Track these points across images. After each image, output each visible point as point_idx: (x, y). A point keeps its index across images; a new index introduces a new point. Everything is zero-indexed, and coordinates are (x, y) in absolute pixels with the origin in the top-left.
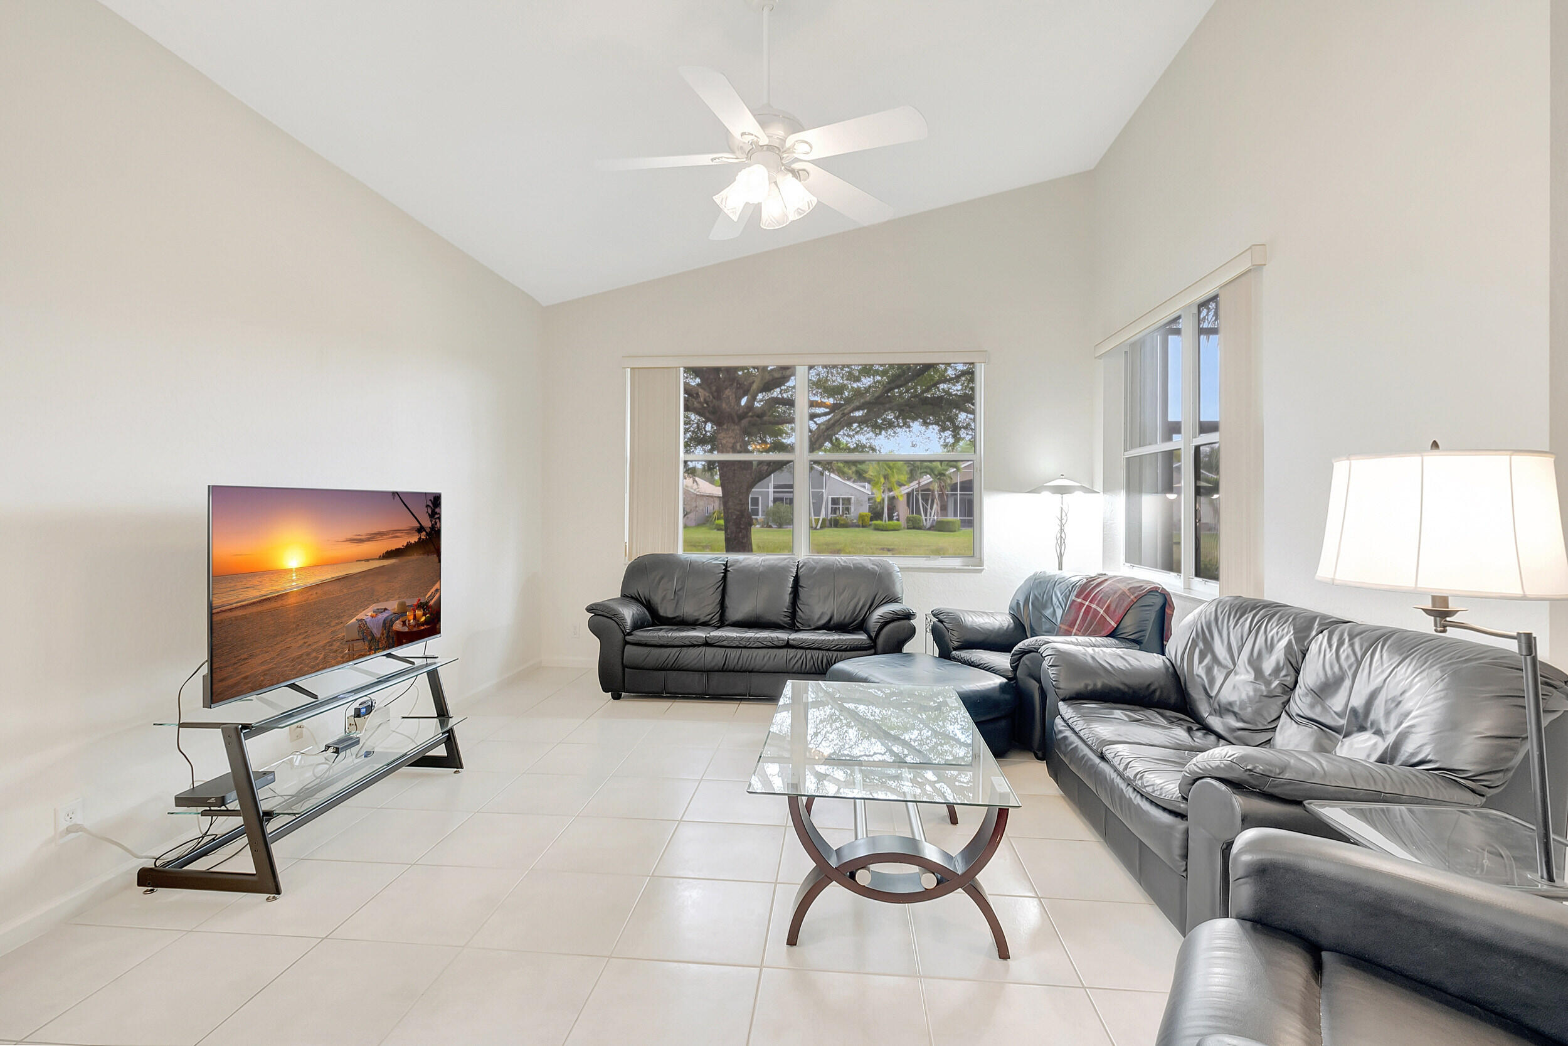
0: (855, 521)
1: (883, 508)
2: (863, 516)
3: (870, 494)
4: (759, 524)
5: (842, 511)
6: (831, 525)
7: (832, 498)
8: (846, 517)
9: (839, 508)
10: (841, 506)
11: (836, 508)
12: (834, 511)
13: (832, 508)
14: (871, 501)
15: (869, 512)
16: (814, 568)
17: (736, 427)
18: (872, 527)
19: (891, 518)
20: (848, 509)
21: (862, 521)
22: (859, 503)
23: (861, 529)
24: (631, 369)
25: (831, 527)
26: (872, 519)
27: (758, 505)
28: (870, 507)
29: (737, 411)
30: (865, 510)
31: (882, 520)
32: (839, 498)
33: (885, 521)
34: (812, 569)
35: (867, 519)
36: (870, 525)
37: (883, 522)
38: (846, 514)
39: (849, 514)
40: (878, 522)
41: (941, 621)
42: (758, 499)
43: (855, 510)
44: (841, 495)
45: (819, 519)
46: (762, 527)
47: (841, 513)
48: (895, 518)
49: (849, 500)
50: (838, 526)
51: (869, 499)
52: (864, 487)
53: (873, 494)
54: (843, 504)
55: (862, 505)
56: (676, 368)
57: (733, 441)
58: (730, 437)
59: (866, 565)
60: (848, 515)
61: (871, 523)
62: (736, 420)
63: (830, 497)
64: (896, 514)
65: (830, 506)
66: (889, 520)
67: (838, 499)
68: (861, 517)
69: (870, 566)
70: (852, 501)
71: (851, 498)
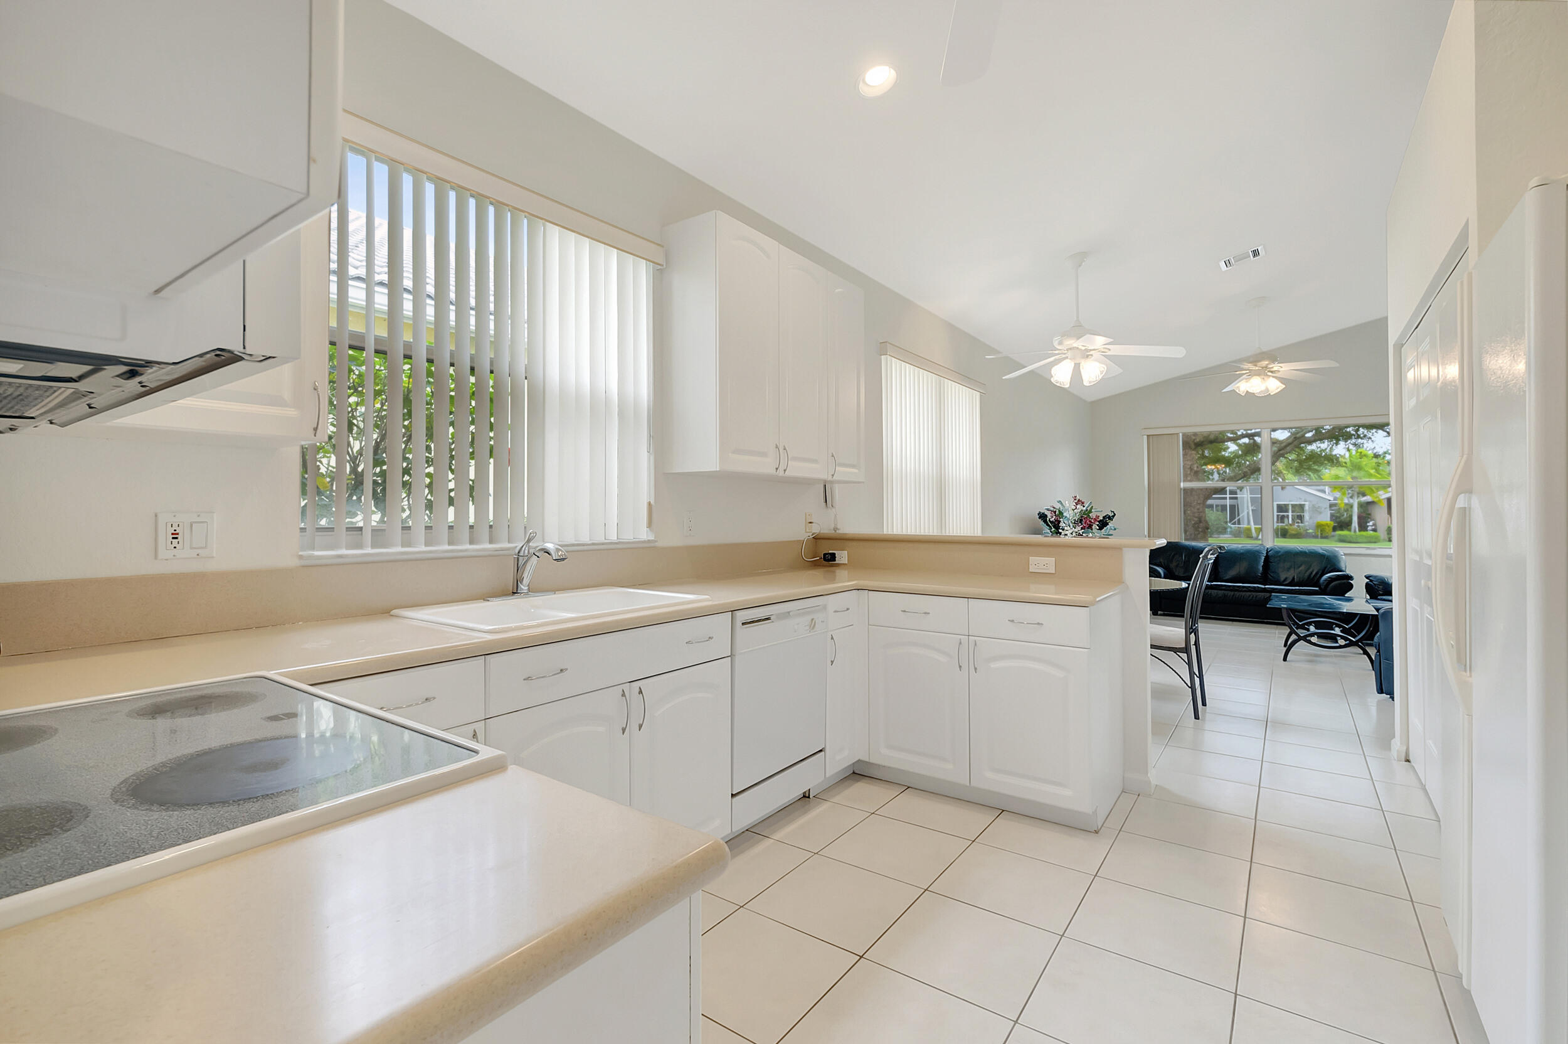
0: (1310, 531)
1: (1351, 517)
2: (1323, 525)
3: (1332, 499)
5: (1293, 519)
7: (1277, 504)
8: (1298, 526)
9: (1288, 516)
10: (1290, 514)
11: (1283, 515)
12: (1282, 519)
13: (1278, 516)
14: (1333, 508)
15: (1331, 520)
16: (1280, 552)
17: (1193, 452)
18: (1336, 538)
19: (1363, 527)
20: (1301, 518)
21: (1321, 531)
22: (1316, 510)
23: (1320, 540)
24: (1147, 436)
26: (1335, 529)
28: (1332, 516)
29: (1194, 440)
30: (1325, 518)
31: (1350, 530)
32: (1288, 505)
33: (1355, 531)
34: (1278, 552)
35: (1329, 530)
36: (1333, 536)
37: (1352, 533)
38: (1298, 523)
39: (1302, 523)
40: (1345, 533)
41: (1371, 581)
43: (1310, 518)
44: (1290, 501)
47: (1290, 522)
48: (1369, 528)
49: (1302, 507)
50: (1288, 536)
51: (1331, 506)
52: (1324, 492)
53: (1335, 499)
54: (1293, 512)
55: (1320, 513)
56: (1177, 434)
57: (1190, 463)
58: (1188, 460)
59: (1317, 550)
60: (1300, 524)
61: (1333, 533)
62: (1193, 446)
63: (1275, 504)
64: (1371, 523)
65: (1276, 514)
66: (1360, 531)
67: (1286, 506)
68: (1320, 526)
69: (1321, 551)
70: (1307, 508)
71: (1304, 504)
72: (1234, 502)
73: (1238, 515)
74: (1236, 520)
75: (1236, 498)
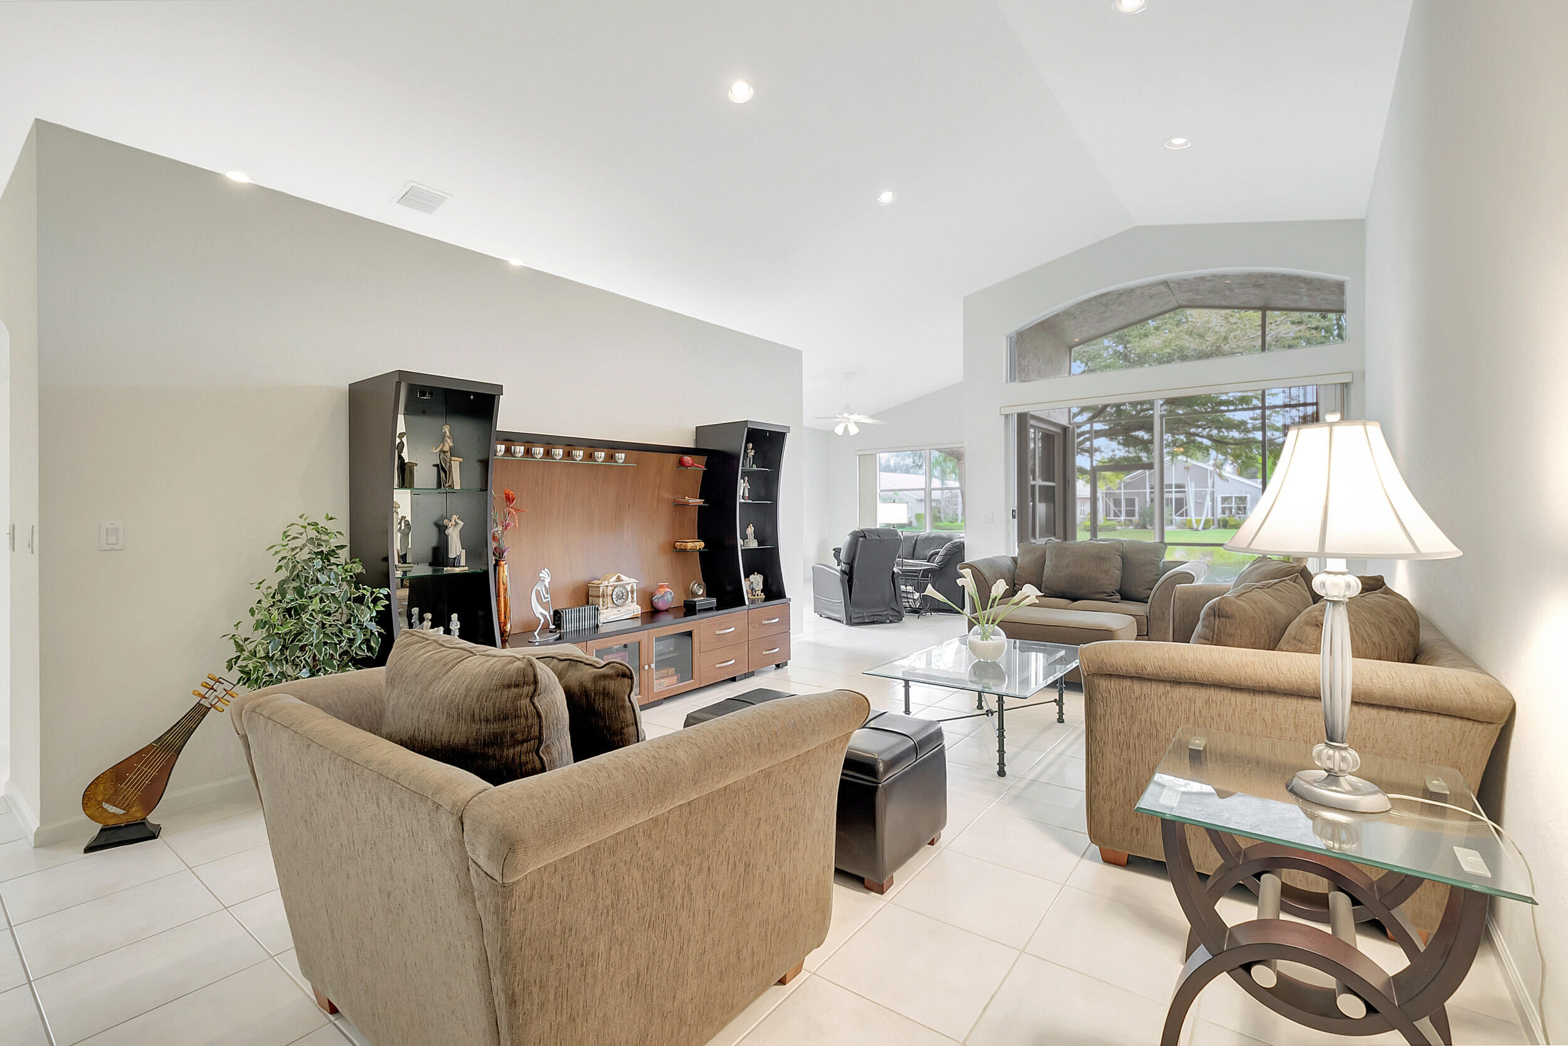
4: (1132, 525)
6: (1219, 525)
7: (1222, 497)
25: (1219, 527)
27: (1134, 506)
42: (1134, 500)
44: (1232, 494)
45: (1201, 520)
46: (1136, 528)
50: (1228, 527)
72: (1180, 495)
73: (1186, 505)
74: (1184, 509)
75: (1184, 492)
